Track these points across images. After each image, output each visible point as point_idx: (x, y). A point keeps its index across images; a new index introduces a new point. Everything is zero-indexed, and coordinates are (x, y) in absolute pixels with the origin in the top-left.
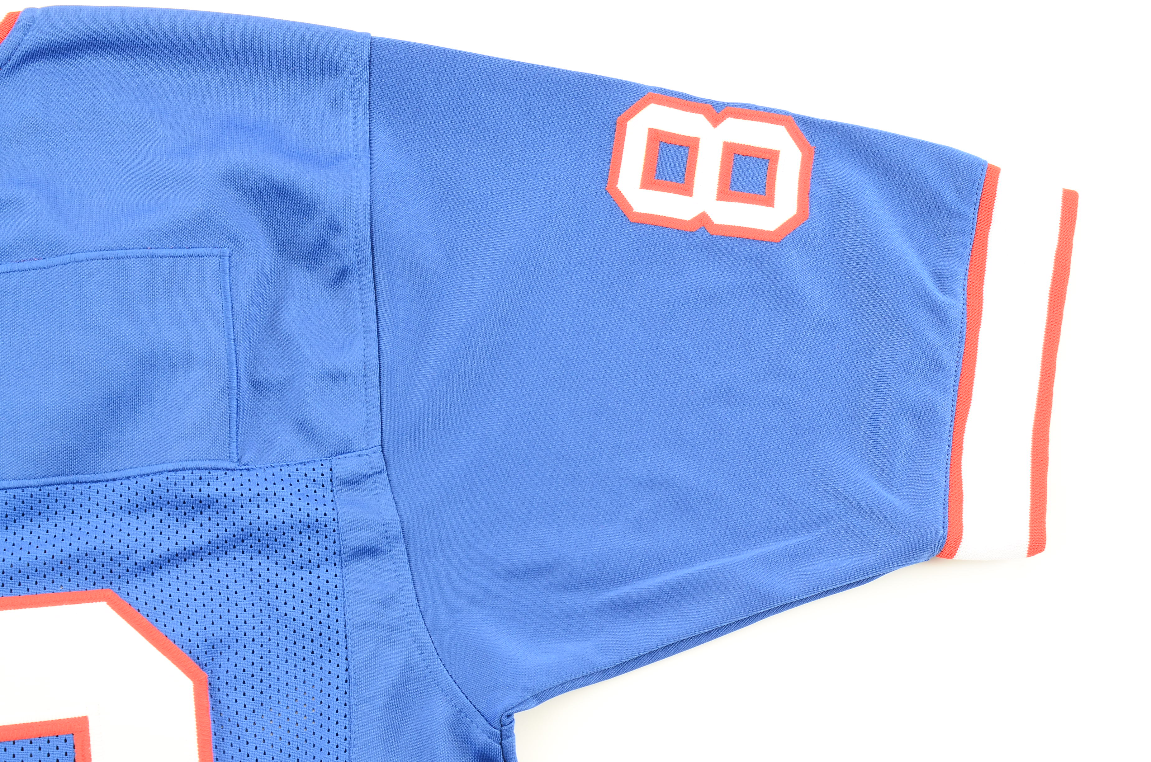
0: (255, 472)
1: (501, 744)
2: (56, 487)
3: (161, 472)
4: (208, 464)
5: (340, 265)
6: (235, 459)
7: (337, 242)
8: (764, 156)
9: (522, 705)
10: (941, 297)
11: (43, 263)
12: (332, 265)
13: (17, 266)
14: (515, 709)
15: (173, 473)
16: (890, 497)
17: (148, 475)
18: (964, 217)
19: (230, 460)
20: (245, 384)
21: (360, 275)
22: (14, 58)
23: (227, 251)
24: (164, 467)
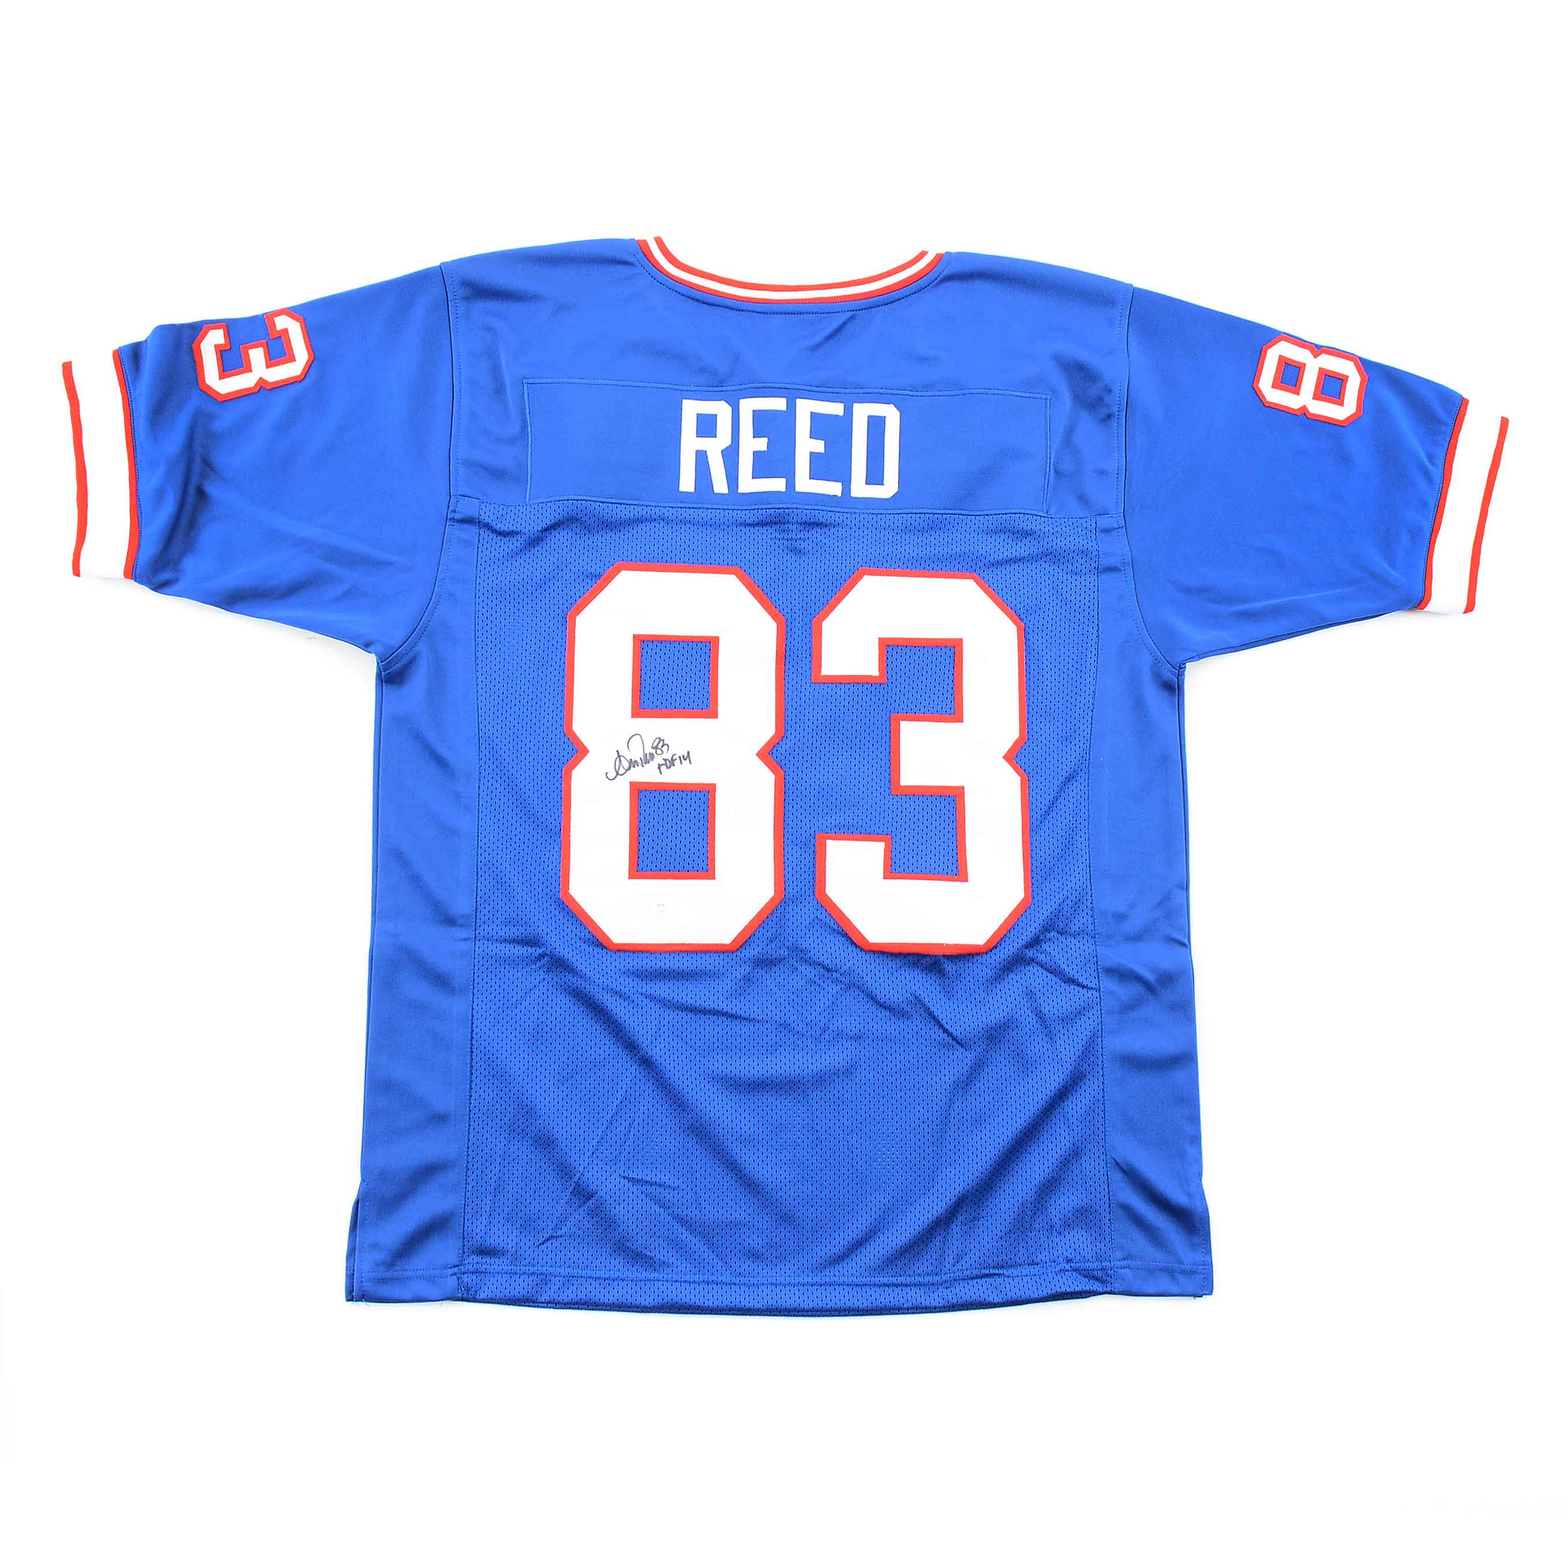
0: (1055, 520)
1: (1178, 678)
2: (950, 515)
3: (1006, 514)
4: (1032, 512)
5: (1108, 412)
6: (1045, 512)
7: (1107, 399)
8: (1340, 377)
9: (1191, 659)
10: (1430, 467)
11: (952, 393)
12: (1103, 411)
13: (937, 393)
14: (1189, 660)
15: (1014, 515)
16: (1394, 573)
17: (999, 514)
18: (1447, 425)
19: (1044, 513)
20: (1052, 471)
21: (1118, 419)
22: (938, 279)
23: (1049, 397)
24: (1009, 511)
